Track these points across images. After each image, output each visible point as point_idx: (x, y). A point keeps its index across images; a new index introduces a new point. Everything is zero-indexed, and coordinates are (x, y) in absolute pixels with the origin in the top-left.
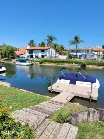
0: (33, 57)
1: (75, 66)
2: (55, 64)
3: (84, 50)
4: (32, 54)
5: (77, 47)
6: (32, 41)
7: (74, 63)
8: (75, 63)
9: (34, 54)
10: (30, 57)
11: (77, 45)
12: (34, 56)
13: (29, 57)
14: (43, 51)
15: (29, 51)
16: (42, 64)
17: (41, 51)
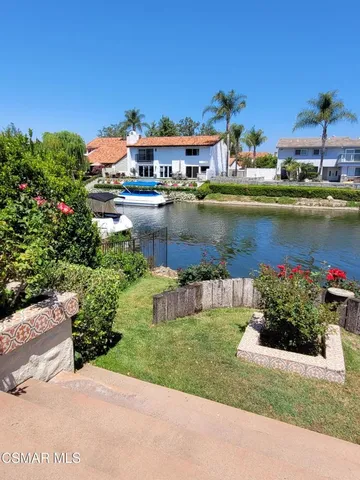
0: (152, 175)
1: (337, 206)
2: (258, 200)
3: (345, 148)
4: (148, 165)
5: (325, 135)
6: (134, 114)
7: (330, 197)
8: (337, 195)
9: (156, 164)
10: (141, 175)
11: (325, 131)
12: (157, 172)
13: (137, 175)
14: (191, 151)
15: (136, 152)
16: (207, 201)
17: (185, 152)
